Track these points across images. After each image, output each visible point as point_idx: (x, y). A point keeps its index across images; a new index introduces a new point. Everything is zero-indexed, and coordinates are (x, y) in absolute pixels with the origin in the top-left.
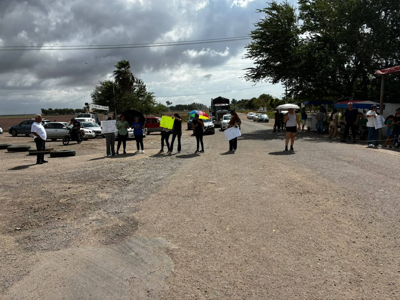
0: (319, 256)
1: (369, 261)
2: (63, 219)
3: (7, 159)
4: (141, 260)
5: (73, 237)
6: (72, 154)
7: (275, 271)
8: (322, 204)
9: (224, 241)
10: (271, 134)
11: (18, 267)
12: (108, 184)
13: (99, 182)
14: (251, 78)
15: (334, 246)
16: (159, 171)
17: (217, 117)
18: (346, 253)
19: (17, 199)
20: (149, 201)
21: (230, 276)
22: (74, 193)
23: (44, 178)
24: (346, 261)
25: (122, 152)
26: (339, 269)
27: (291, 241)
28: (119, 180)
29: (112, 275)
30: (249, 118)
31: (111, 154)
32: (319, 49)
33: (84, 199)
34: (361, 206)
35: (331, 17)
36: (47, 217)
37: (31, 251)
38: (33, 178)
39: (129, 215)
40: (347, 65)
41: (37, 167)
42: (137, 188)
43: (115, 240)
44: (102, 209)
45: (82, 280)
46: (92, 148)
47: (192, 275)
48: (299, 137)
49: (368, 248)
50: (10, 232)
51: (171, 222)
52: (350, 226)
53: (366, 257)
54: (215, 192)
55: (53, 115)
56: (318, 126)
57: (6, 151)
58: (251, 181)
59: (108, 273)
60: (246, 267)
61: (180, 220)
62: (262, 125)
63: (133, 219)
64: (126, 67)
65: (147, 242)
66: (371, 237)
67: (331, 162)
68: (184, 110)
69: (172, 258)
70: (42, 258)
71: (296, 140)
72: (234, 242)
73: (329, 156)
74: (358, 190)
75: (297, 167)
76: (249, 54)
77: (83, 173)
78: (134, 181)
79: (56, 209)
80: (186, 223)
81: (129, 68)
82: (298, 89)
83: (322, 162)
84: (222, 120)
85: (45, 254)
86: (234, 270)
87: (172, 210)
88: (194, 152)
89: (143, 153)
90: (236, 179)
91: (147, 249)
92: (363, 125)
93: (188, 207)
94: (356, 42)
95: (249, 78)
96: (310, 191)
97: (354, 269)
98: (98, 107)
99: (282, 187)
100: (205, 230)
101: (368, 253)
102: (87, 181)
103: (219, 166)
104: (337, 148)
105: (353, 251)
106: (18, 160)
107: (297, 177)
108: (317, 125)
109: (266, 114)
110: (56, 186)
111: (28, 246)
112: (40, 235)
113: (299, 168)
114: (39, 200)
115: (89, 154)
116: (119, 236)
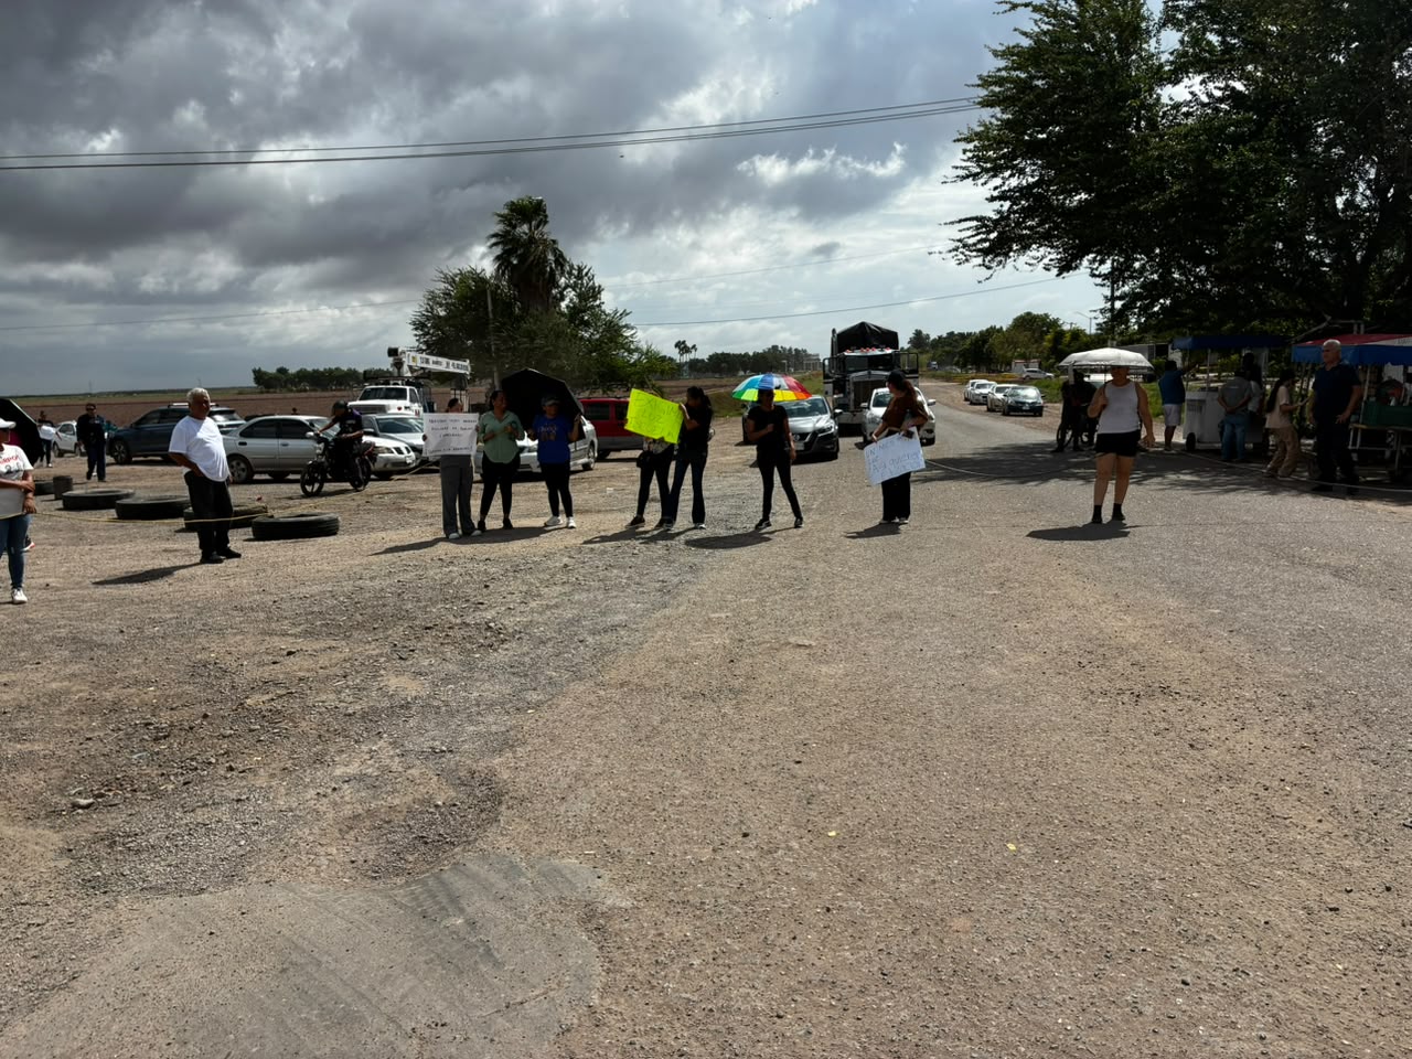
0: (1183, 964)
1: (1389, 995)
2: (243, 771)
3: (109, 543)
4: (481, 951)
5: (263, 843)
6: (325, 528)
7: (997, 1026)
8: (1217, 743)
9: (810, 883)
10: (1046, 460)
11: (44, 953)
12: (428, 639)
13: (397, 632)
14: (974, 253)
15: (1250, 923)
16: (615, 594)
17: (852, 396)
18: (1296, 957)
19: (106, 689)
20: (562, 707)
21: (812, 1038)
22: (301, 674)
23: (215, 613)
24: (1295, 994)
25: (499, 524)
26: (1263, 1029)
27: (1078, 894)
28: (468, 625)
29: (363, 1008)
30: (973, 401)
31: (460, 532)
32: (1237, 140)
33: (332, 696)
34: (1373, 756)
35: (1283, 19)
36: (192, 759)
37: (105, 892)
38: (175, 615)
39: (477, 761)
40: (1344, 198)
41: (199, 573)
42: (527, 659)
43: (411, 859)
44: (385, 735)
45: (249, 1023)
46: (400, 509)
47: (666, 1027)
48: (1151, 470)
49: (1389, 936)
50: (55, 813)
51: (624, 794)
52: (1322, 837)
53: (1376, 978)
54: (807, 680)
55: (291, 391)
56: (1227, 429)
57: (113, 513)
58: (948, 641)
59: (349, 1000)
60: (883, 999)
61: (657, 790)
62: (1017, 427)
63: (488, 780)
64: (533, 223)
65: (520, 874)
66: (1404, 888)
67: (1267, 569)
68: (738, 370)
69: (601, 948)
70: (134, 921)
71: (1139, 483)
72: (850, 889)
73: (1261, 545)
74: (1367, 687)
75: (1132, 587)
76: (969, 164)
77: (349, 598)
78: (520, 632)
79: (229, 732)
80: (677, 802)
81: (546, 222)
82: (1151, 291)
83: (1230, 568)
84: (869, 408)
85: (148, 908)
86: (832, 1013)
87: (636, 750)
88: (751, 527)
89: (572, 527)
90: (893, 630)
91: (513, 905)
92: (1403, 428)
93: (695, 736)
94: (1381, 114)
95: (967, 253)
96: (1176, 686)
97: (1324, 1030)
98: (434, 363)
99: (1062, 667)
100: (745, 835)
101: (1390, 957)
102: (357, 629)
103: (837, 579)
104: (1297, 517)
105: (1326, 948)
106: (143, 547)
107: (1126, 628)
108: (1222, 427)
109: (1035, 385)
110: (249, 645)
111: (99, 873)
112: (149, 831)
113: (1138, 595)
114: (179, 697)
115: (384, 529)
116: (426, 843)
